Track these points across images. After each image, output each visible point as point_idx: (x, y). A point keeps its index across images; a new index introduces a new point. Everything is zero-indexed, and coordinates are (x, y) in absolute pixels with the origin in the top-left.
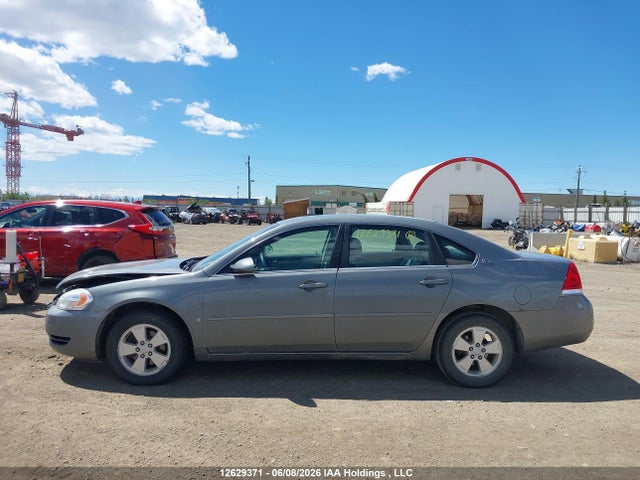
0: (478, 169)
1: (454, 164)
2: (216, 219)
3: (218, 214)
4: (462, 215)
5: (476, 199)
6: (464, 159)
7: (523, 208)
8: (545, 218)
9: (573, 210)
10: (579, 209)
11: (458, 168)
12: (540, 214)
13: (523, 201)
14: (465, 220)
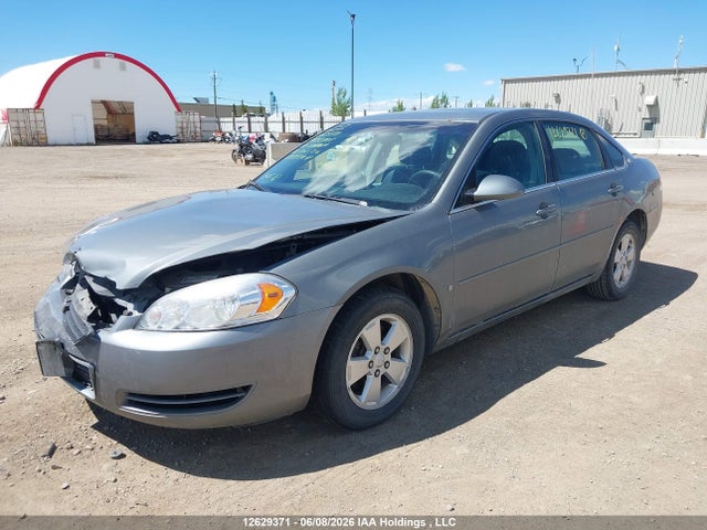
0: (123, 68)
1: (91, 60)
4: (102, 126)
5: (116, 108)
6: (102, 54)
7: (180, 118)
8: (203, 128)
9: (231, 119)
10: (237, 119)
11: (97, 66)
12: (198, 125)
13: (179, 110)
14: (106, 133)
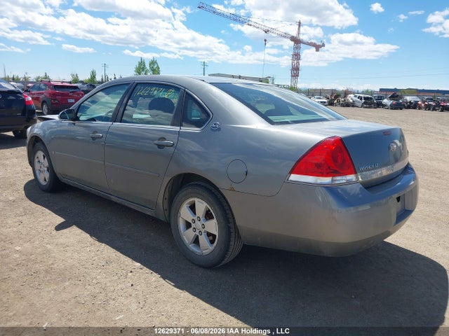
2: (414, 106)
3: (416, 102)
